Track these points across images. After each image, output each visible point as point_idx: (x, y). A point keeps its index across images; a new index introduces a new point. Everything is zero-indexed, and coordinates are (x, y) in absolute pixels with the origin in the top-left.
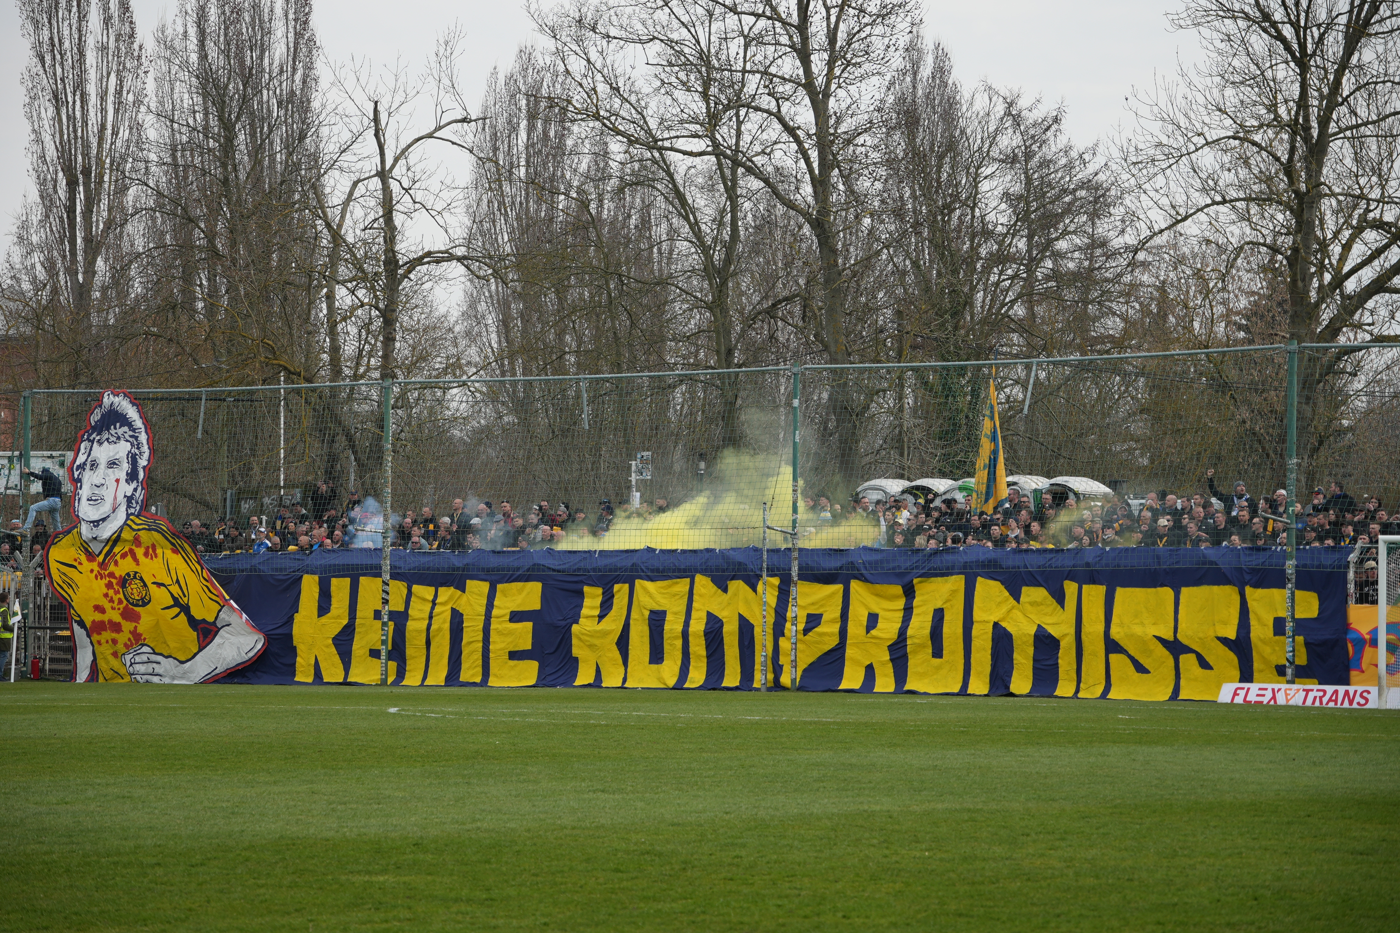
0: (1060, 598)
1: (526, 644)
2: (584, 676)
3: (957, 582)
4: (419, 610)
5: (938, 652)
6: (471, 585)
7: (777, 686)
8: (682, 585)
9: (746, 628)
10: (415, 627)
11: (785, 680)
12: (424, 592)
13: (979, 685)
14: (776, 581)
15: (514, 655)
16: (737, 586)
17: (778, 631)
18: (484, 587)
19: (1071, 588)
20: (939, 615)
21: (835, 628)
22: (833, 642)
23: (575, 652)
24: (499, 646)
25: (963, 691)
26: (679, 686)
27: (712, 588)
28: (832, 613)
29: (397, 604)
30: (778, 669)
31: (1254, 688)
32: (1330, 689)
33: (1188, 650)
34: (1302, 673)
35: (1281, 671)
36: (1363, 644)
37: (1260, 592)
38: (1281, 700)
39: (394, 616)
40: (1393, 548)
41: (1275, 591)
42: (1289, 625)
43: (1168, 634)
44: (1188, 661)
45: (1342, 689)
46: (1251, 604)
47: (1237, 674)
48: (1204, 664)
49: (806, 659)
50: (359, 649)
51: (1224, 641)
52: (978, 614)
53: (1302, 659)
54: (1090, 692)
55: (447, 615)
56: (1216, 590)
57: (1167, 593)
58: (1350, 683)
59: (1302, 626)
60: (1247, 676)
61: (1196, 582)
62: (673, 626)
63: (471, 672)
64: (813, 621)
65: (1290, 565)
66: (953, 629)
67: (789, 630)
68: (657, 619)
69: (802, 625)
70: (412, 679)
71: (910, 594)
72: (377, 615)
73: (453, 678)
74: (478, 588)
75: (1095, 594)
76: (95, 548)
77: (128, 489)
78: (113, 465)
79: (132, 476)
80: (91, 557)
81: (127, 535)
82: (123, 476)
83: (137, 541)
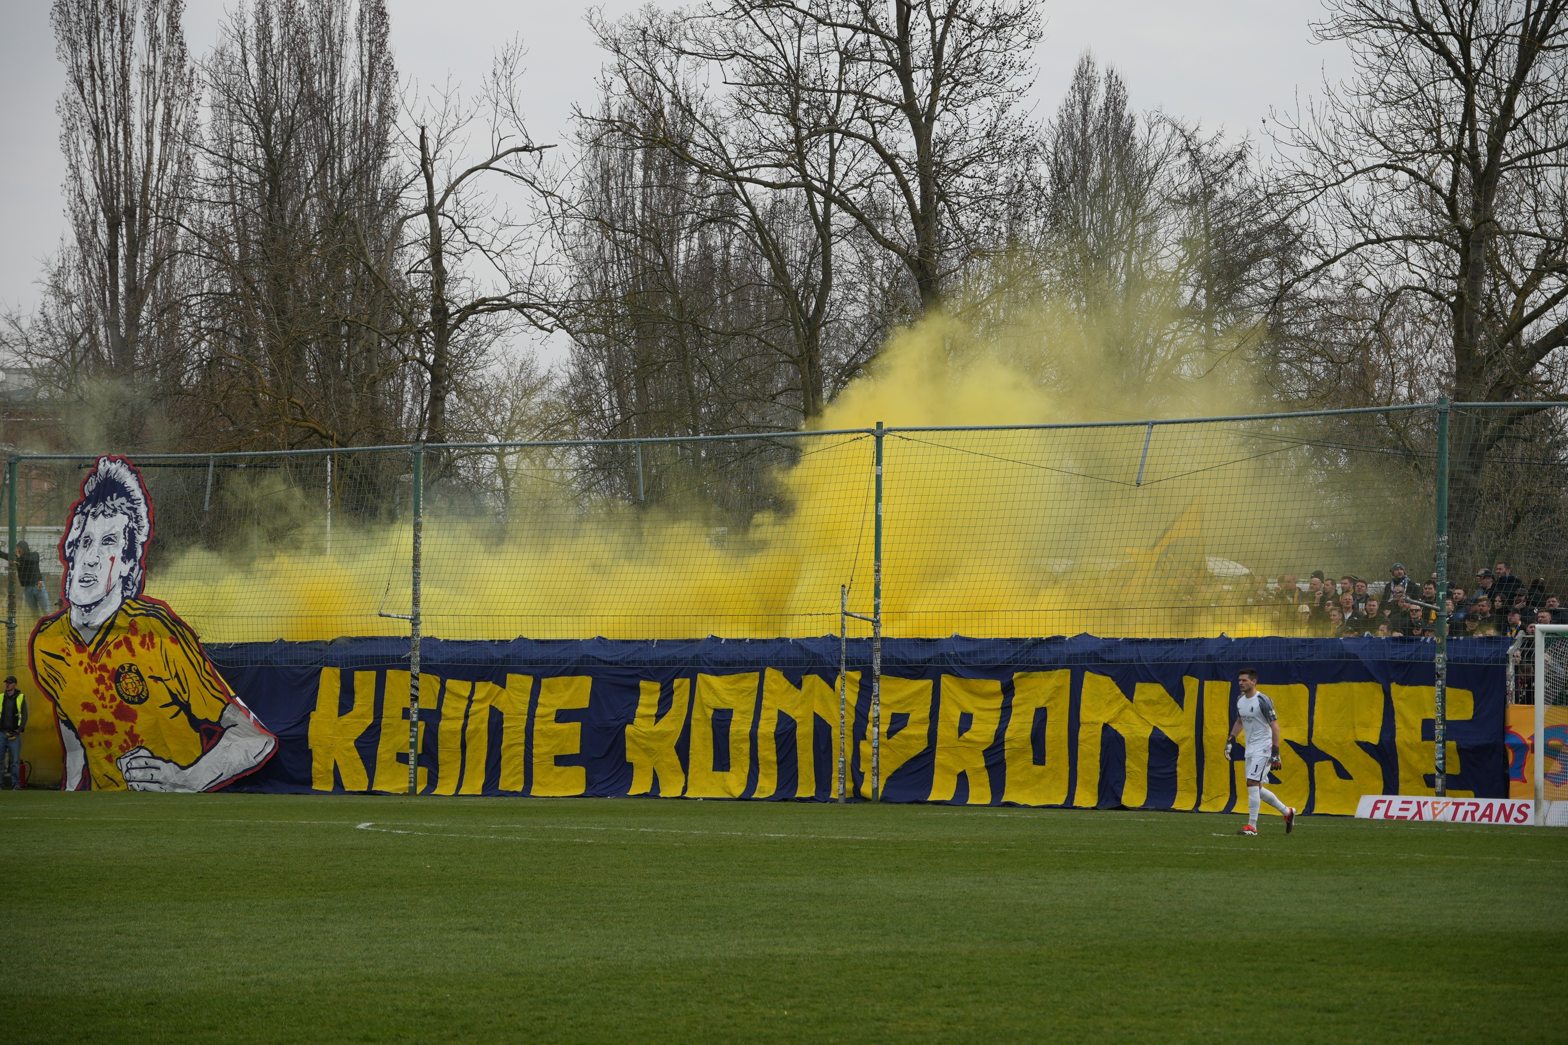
0: (1178, 695)
1: (574, 748)
2: (640, 785)
3: (1061, 678)
4: (453, 708)
5: (1039, 758)
6: (512, 679)
7: (857, 797)
8: (750, 681)
9: (822, 729)
10: (449, 726)
11: (866, 789)
12: (459, 687)
13: (1086, 797)
14: (856, 676)
15: (561, 760)
16: (812, 681)
17: (859, 733)
18: (527, 682)
19: (1191, 684)
20: (1041, 715)
21: (924, 730)
22: (921, 746)
23: (630, 756)
24: (543, 749)
25: (1069, 804)
26: (746, 797)
27: (785, 683)
28: (920, 712)
29: (428, 701)
30: (858, 778)
31: (1397, 801)
32: (1483, 802)
33: (1324, 756)
34: (1453, 784)
35: (1429, 781)
36: (1525, 749)
37: (1407, 689)
38: (1427, 815)
39: (423, 714)
40: (1551, 639)
41: (1424, 689)
42: (1439, 728)
43: (1301, 739)
44: (1324, 769)
45: (1497, 803)
46: (1397, 704)
47: (1380, 784)
48: (1342, 773)
49: (890, 765)
50: (385, 751)
51: (1365, 746)
52: (1085, 715)
53: (1454, 768)
54: (1213, 804)
55: (485, 714)
56: (1357, 687)
57: (1301, 691)
58: (1506, 796)
59: (1453, 729)
60: (1391, 787)
61: (1335, 678)
62: (740, 726)
63: (511, 779)
64: (899, 721)
65: (1440, 659)
66: (1056, 731)
67: (871, 732)
68: (722, 719)
69: (885, 727)
70: (446, 787)
71: (1008, 691)
72: (405, 714)
73: (491, 786)
74: (520, 683)
75: (1217, 691)
76: (86, 636)
77: (124, 568)
78: (108, 540)
79: (129, 554)
80: (81, 646)
81: (122, 621)
82: (118, 553)
83: (133, 628)
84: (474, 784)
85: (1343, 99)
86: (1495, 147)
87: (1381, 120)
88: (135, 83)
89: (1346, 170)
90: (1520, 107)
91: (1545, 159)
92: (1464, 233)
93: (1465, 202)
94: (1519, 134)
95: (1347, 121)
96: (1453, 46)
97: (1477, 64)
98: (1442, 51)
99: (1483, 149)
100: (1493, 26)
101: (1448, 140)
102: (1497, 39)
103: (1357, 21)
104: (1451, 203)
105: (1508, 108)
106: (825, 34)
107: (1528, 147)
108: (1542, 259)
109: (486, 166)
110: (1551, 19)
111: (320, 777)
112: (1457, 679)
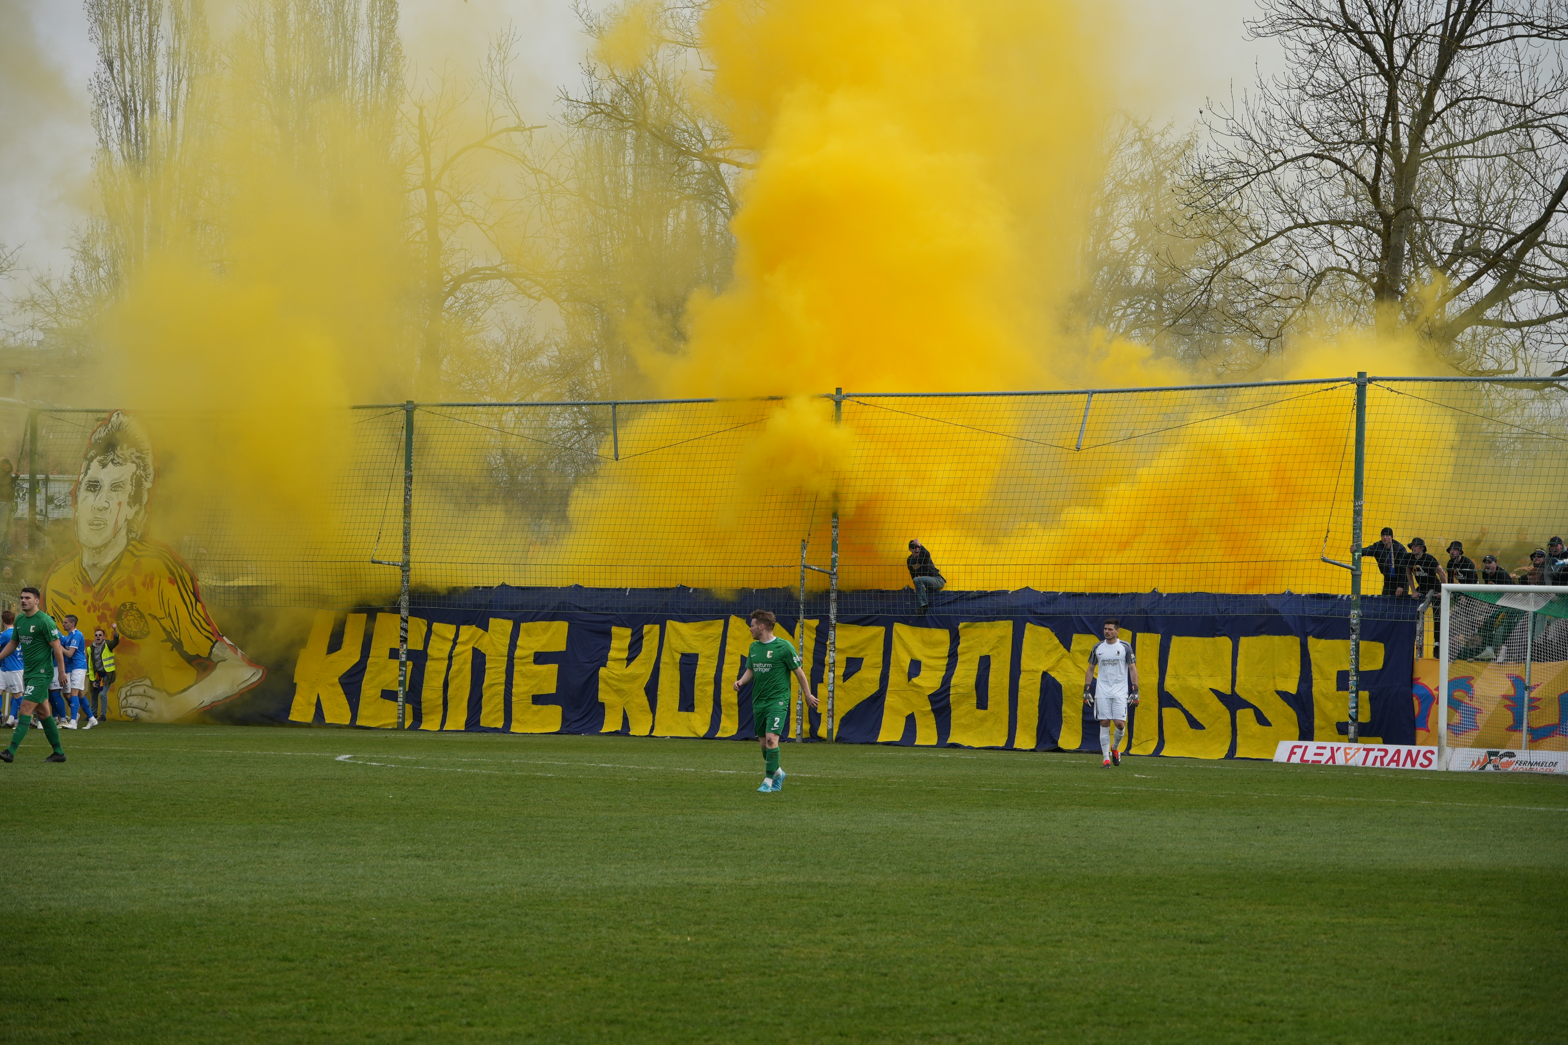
1: (551, 688)
2: (611, 724)
3: (1005, 628)
4: (438, 649)
5: (982, 703)
6: (495, 623)
7: (813, 737)
8: (716, 627)
10: (434, 667)
11: (822, 732)
12: (444, 630)
13: (1026, 740)
14: (815, 623)
15: (538, 700)
18: (508, 625)
20: (985, 663)
21: (877, 674)
22: (873, 688)
23: (602, 697)
24: (522, 688)
25: (1009, 746)
26: (710, 736)
28: (873, 658)
29: (415, 643)
30: (815, 720)
31: (1312, 746)
32: (1392, 748)
33: (1246, 705)
34: (1365, 731)
35: (1342, 729)
36: (1430, 699)
37: (1323, 643)
38: (1340, 760)
39: (412, 655)
40: (1456, 598)
41: (1339, 643)
42: (1353, 679)
43: (1225, 688)
44: (1245, 716)
45: (1404, 749)
46: (1314, 656)
47: (1296, 731)
48: (1262, 720)
49: (843, 707)
50: (370, 689)
51: (1284, 695)
52: (1026, 663)
53: (1365, 717)
54: (1142, 748)
55: (469, 655)
56: (1276, 640)
57: (1225, 643)
58: (1413, 743)
59: (1366, 680)
60: (1306, 733)
61: (1256, 631)
62: (705, 671)
63: (492, 716)
64: (853, 665)
65: (1355, 614)
66: (999, 678)
67: (828, 676)
68: (688, 663)
69: (840, 671)
70: (431, 723)
71: (955, 640)
72: (394, 654)
73: (473, 723)
74: (501, 627)
75: (1149, 642)
76: (93, 577)
78: (116, 486)
79: (135, 499)
80: (87, 586)
81: (126, 561)
83: (137, 569)
84: (458, 719)
85: (1275, 92)
86: (1417, 137)
87: (1309, 112)
88: (161, 64)
89: (1277, 158)
90: (1439, 103)
91: (1461, 150)
92: (1386, 219)
93: (1386, 190)
94: (1437, 126)
95: (1278, 113)
96: (1379, 44)
97: (1400, 61)
98: (1368, 49)
99: (1405, 141)
100: (1414, 25)
101: (1372, 132)
102: (1417, 38)
103: (1289, 20)
104: (1374, 190)
105: (1428, 103)
107: (1444, 140)
108: (1459, 243)
109: (479, 145)
110: (1469, 21)
111: (302, 711)
112: (1369, 632)
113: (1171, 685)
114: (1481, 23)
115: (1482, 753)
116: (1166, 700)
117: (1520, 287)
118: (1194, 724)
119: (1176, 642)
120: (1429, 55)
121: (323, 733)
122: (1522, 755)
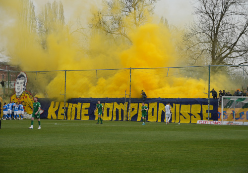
0: (172, 106)
1: (87, 113)
2: (97, 118)
3: (156, 104)
4: (70, 107)
5: (153, 115)
6: (79, 103)
7: (127, 120)
8: (112, 104)
9: (122, 111)
10: (69, 111)
11: (128, 119)
12: (71, 104)
13: (159, 120)
14: (127, 103)
15: (85, 115)
16: (121, 104)
17: (128, 111)
18: (81, 104)
19: (174, 105)
20: (153, 109)
21: (137, 111)
22: (136, 113)
23: (95, 114)
24: (83, 113)
25: (157, 122)
26: (112, 120)
27: (117, 104)
28: (136, 108)
29: (66, 107)
30: (127, 117)
31: (202, 121)
32: (214, 121)
33: (192, 115)
34: (210, 119)
35: (207, 118)
36: (220, 114)
37: (204, 106)
38: (207, 123)
39: (66, 108)
40: (224, 98)
41: (206, 106)
42: (208, 111)
43: (189, 113)
44: (192, 117)
45: (216, 121)
46: (203, 108)
47: (200, 119)
48: (195, 117)
49: (132, 116)
50: (59, 113)
51: (198, 113)
52: (159, 109)
53: (210, 117)
54: (177, 121)
55: (75, 108)
56: (197, 105)
57: (189, 106)
59: (211, 111)
60: (202, 119)
61: (194, 104)
62: (111, 110)
63: (78, 117)
64: (133, 109)
65: (209, 101)
66: (155, 111)
67: (129, 111)
68: (108, 109)
69: (131, 110)
70: (69, 119)
71: (148, 105)
72: (63, 108)
73: (75, 118)
74: (80, 104)
75: (178, 106)
76: (18, 97)
77: (23, 87)
78: (21, 83)
79: (24, 85)
80: (17, 98)
81: (23, 95)
82: (23, 85)
83: (24, 95)
84: (73, 118)
85: (196, 23)
86: (217, 30)
87: (201, 26)
88: (28, 19)
89: (196, 33)
90: (221, 24)
91: (224, 31)
92: (213, 42)
93: (213, 37)
94: (220, 28)
95: (196, 26)
96: (211, 16)
97: (215, 18)
98: (210, 16)
99: (216, 30)
100: (217, 13)
101: (211, 29)
102: (217, 15)
103: (198, 12)
104: (211, 37)
105: (219, 24)
106: (124, 13)
107: (221, 30)
108: (224, 45)
109: (76, 31)
110: (225, 12)
111: (49, 117)
112: (211, 104)
113: (181, 112)
114: (227, 12)
115: (228, 122)
116: (181, 114)
117: (233, 52)
118: (185, 118)
119: (182, 105)
120: (219, 17)
121: (52, 120)
122: (234, 122)
